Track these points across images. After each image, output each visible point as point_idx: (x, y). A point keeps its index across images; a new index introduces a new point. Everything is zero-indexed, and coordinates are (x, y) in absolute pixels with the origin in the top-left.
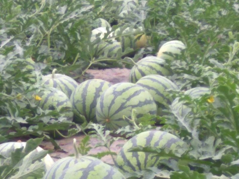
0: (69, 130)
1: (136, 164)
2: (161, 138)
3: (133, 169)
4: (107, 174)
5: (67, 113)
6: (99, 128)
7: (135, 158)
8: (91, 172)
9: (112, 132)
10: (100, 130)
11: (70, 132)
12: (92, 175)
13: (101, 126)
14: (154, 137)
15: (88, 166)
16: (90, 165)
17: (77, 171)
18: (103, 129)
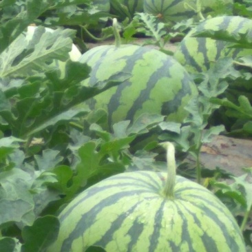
0: (103, 30)
1: (203, 62)
2: (240, 26)
3: (199, 69)
4: (162, 65)
5: (101, 5)
6: (149, 19)
7: (201, 54)
8: (139, 62)
9: (168, 24)
10: (150, 21)
11: (105, 31)
12: (140, 65)
13: (152, 17)
14: (230, 24)
15: (134, 53)
16: (137, 51)
17: (118, 60)
18: (155, 20)
